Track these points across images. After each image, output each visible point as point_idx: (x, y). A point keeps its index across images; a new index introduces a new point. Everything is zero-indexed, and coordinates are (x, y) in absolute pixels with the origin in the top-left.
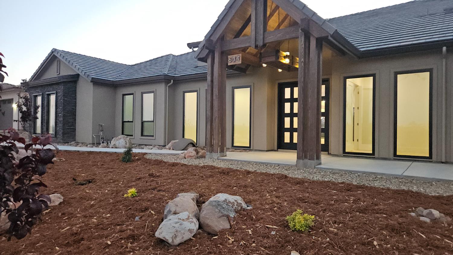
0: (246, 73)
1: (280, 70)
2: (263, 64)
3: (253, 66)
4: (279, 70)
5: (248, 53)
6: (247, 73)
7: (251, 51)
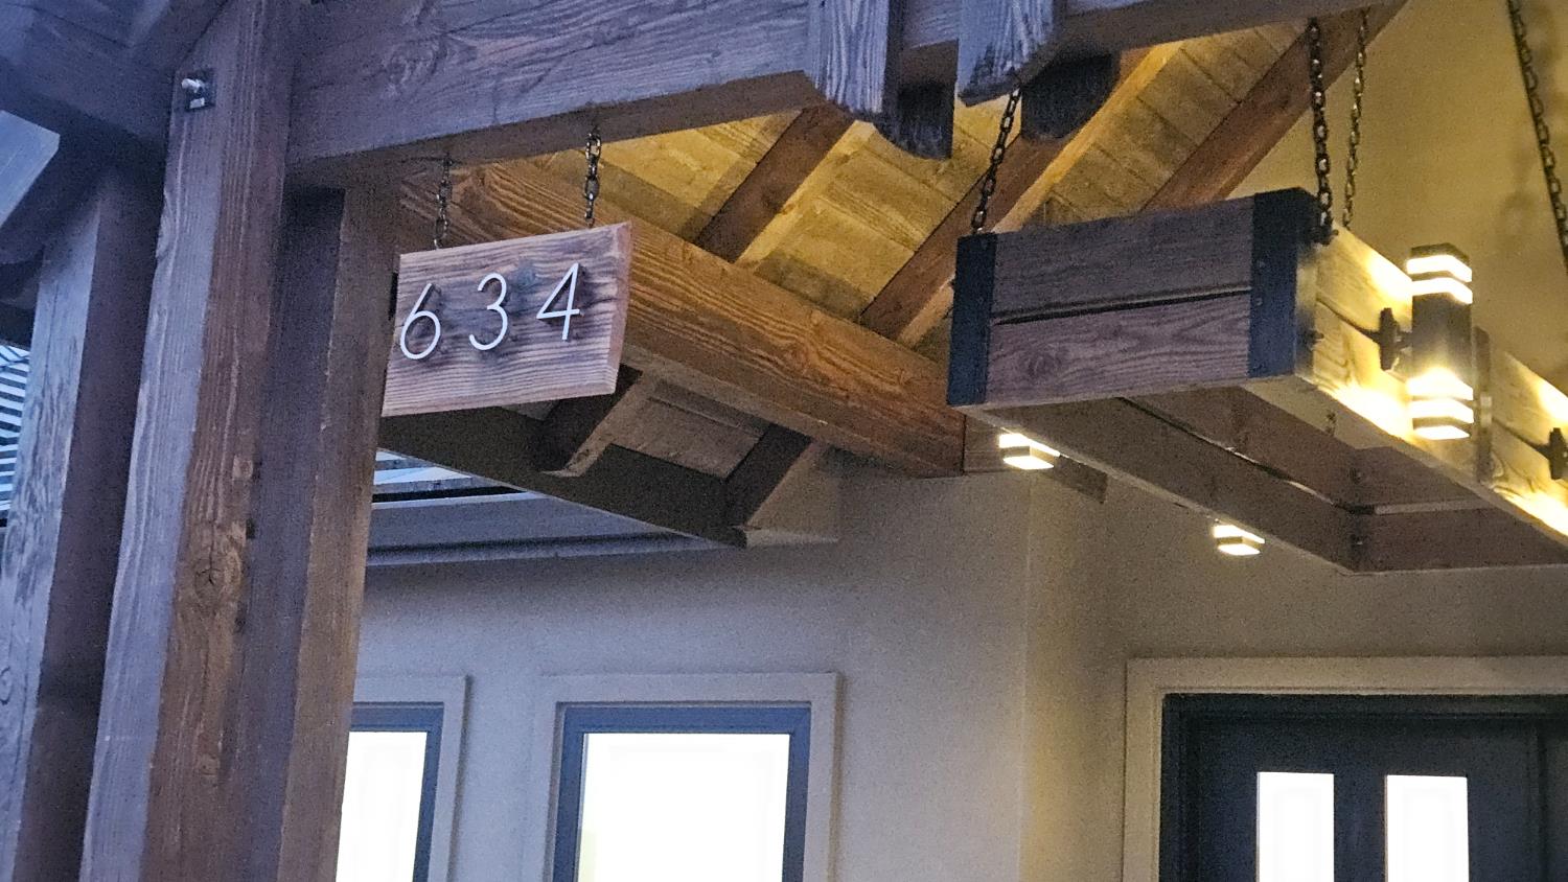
0: (740, 541)
1: (1236, 540)
2: (1009, 439)
3: (841, 458)
4: (1223, 530)
5: (776, 272)
6: (752, 537)
7: (822, 255)
